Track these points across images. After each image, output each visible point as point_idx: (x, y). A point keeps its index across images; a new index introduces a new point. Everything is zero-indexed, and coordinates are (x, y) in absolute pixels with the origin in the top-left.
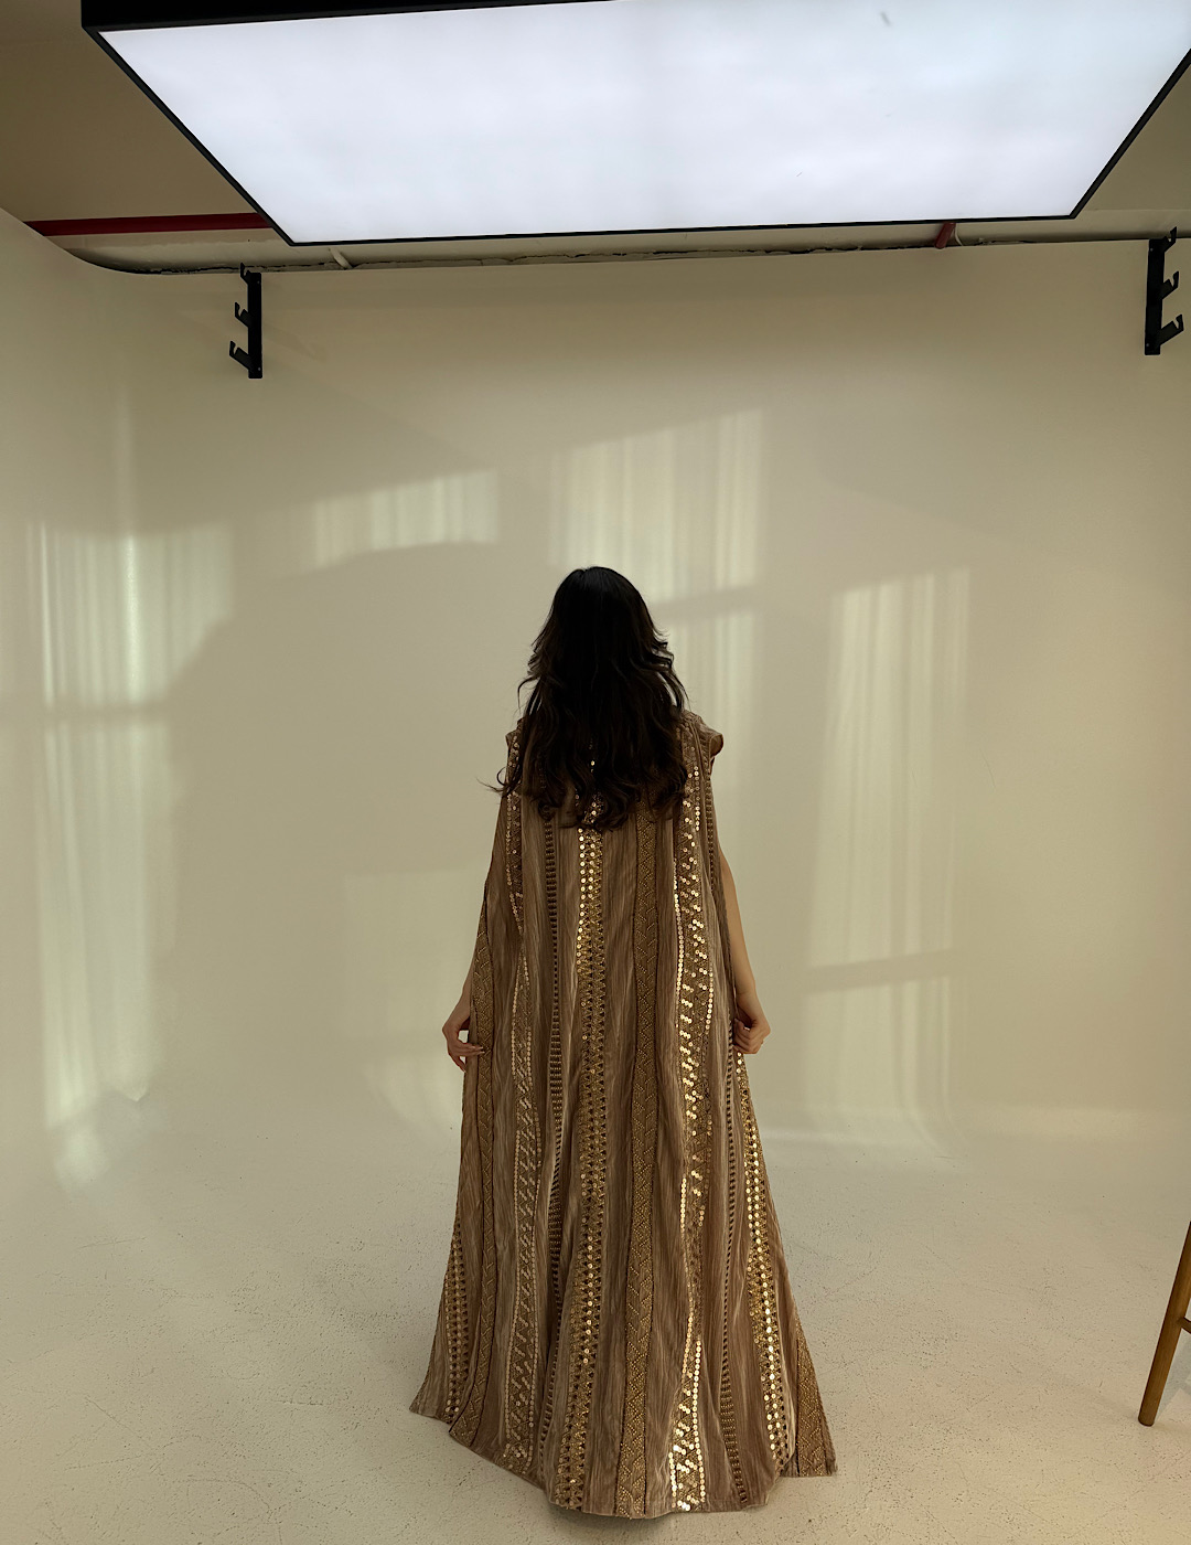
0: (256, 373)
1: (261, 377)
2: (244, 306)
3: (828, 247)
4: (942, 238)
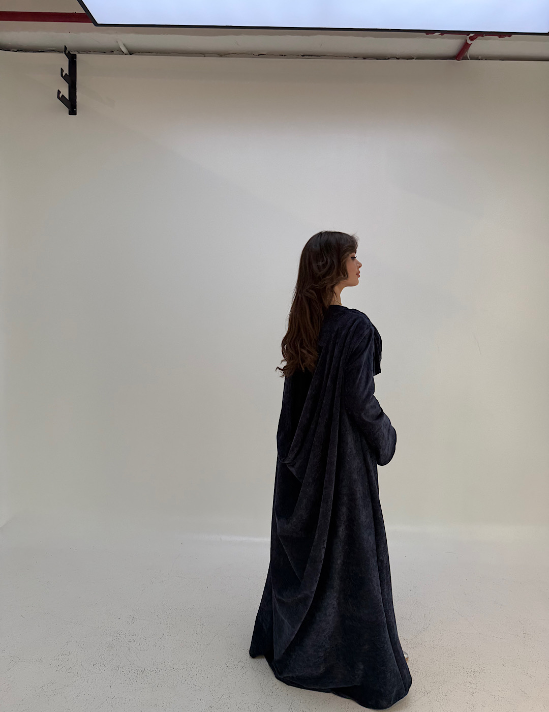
0: (73, 112)
1: (76, 114)
2: (66, 71)
3: (398, 57)
4: (461, 55)
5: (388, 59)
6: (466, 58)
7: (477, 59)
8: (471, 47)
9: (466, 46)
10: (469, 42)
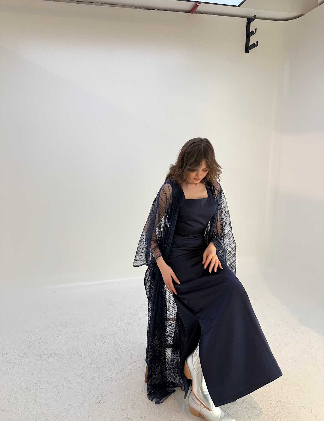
3: (159, 9)
4: (193, 11)
5: (154, 9)
6: (196, 13)
7: (201, 13)
8: (198, 7)
9: (196, 6)
10: (198, 4)
